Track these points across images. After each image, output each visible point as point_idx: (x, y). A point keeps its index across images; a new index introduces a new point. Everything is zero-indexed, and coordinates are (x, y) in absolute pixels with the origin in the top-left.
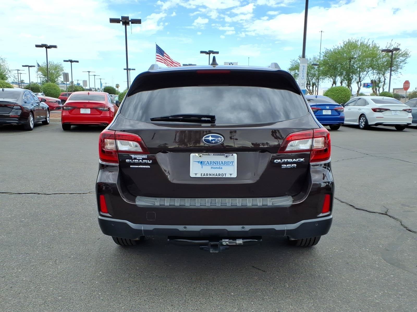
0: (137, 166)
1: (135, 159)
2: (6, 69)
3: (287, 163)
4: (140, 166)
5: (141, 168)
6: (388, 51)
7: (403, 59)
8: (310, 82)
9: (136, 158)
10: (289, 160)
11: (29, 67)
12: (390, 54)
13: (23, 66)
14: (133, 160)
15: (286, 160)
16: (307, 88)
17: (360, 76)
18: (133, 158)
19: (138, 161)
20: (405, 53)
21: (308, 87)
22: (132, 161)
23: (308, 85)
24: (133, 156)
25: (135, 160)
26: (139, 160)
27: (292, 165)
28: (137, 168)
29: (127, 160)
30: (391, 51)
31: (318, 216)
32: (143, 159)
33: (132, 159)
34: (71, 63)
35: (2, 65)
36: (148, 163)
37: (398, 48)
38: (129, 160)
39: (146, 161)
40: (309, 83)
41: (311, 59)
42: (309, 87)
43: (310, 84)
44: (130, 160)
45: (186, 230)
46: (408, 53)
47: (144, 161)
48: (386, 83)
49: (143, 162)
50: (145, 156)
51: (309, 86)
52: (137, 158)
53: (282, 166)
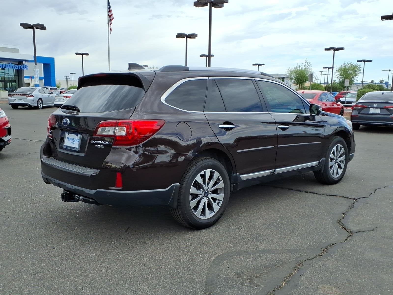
2: (310, 71)
3: (98, 144)
10: (99, 142)
11: (328, 69)
13: (324, 68)
15: (97, 141)
27: (101, 146)
31: (109, 188)
34: (364, 62)
35: (307, 68)
53: (95, 146)
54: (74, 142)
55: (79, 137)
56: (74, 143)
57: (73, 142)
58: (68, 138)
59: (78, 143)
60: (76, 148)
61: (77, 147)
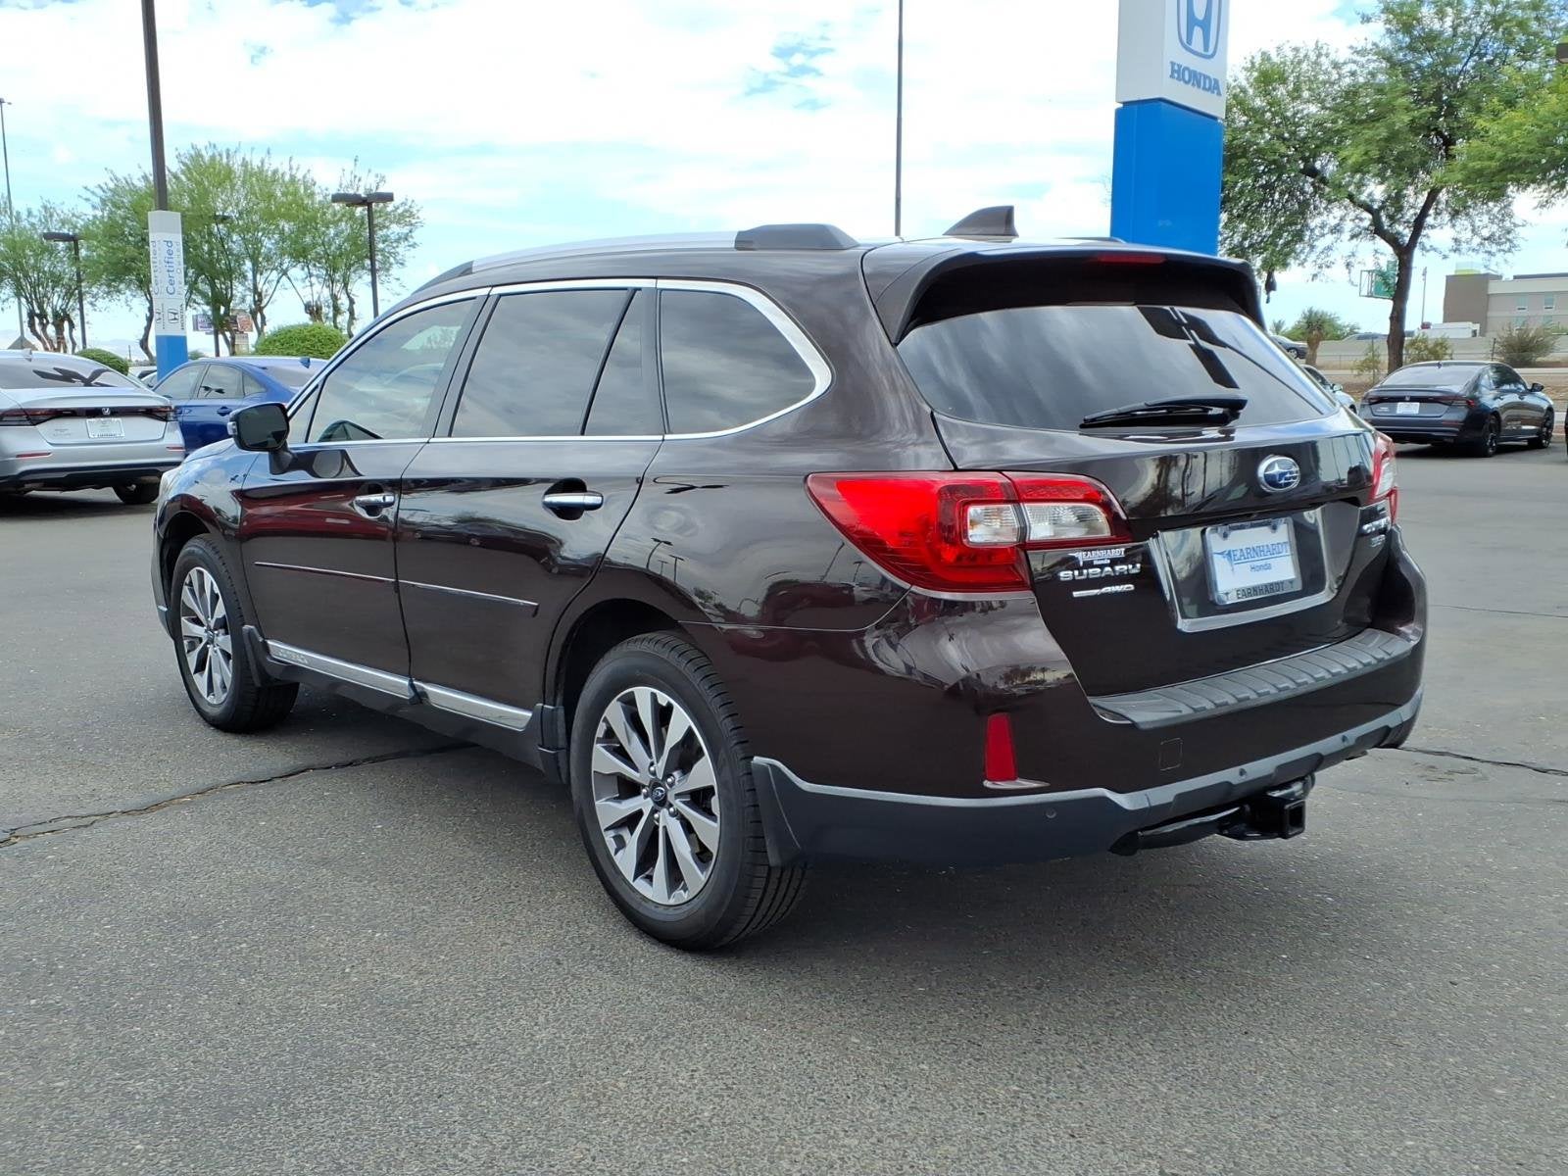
0: (1096, 592)
1: (1089, 565)
4: (1104, 590)
5: (1107, 594)
6: (354, 201)
7: (406, 230)
8: (41, 307)
9: (1092, 561)
12: (359, 211)
14: (1085, 571)
16: (34, 332)
17: (259, 290)
18: (1081, 564)
19: (1098, 570)
20: (406, 211)
21: (38, 328)
22: (1081, 574)
23: (37, 320)
24: (1081, 556)
25: (1091, 571)
26: (1102, 567)
28: (1096, 596)
29: (1062, 574)
30: (365, 202)
32: (1114, 562)
33: (1080, 569)
36: (1129, 574)
37: (379, 191)
38: (1070, 572)
39: (1125, 567)
40: (38, 311)
41: (35, 213)
42: (44, 327)
43: (43, 316)
44: (1072, 570)
45: (1247, 780)
46: (414, 210)
47: (1117, 568)
48: (356, 316)
49: (1114, 570)
50: (1119, 552)
51: (41, 323)
52: (1095, 563)
54: (1269, 561)
55: (1282, 534)
56: (1268, 567)
57: (1263, 563)
58: (1229, 554)
59: (1289, 558)
60: (1291, 582)
61: (1290, 578)
